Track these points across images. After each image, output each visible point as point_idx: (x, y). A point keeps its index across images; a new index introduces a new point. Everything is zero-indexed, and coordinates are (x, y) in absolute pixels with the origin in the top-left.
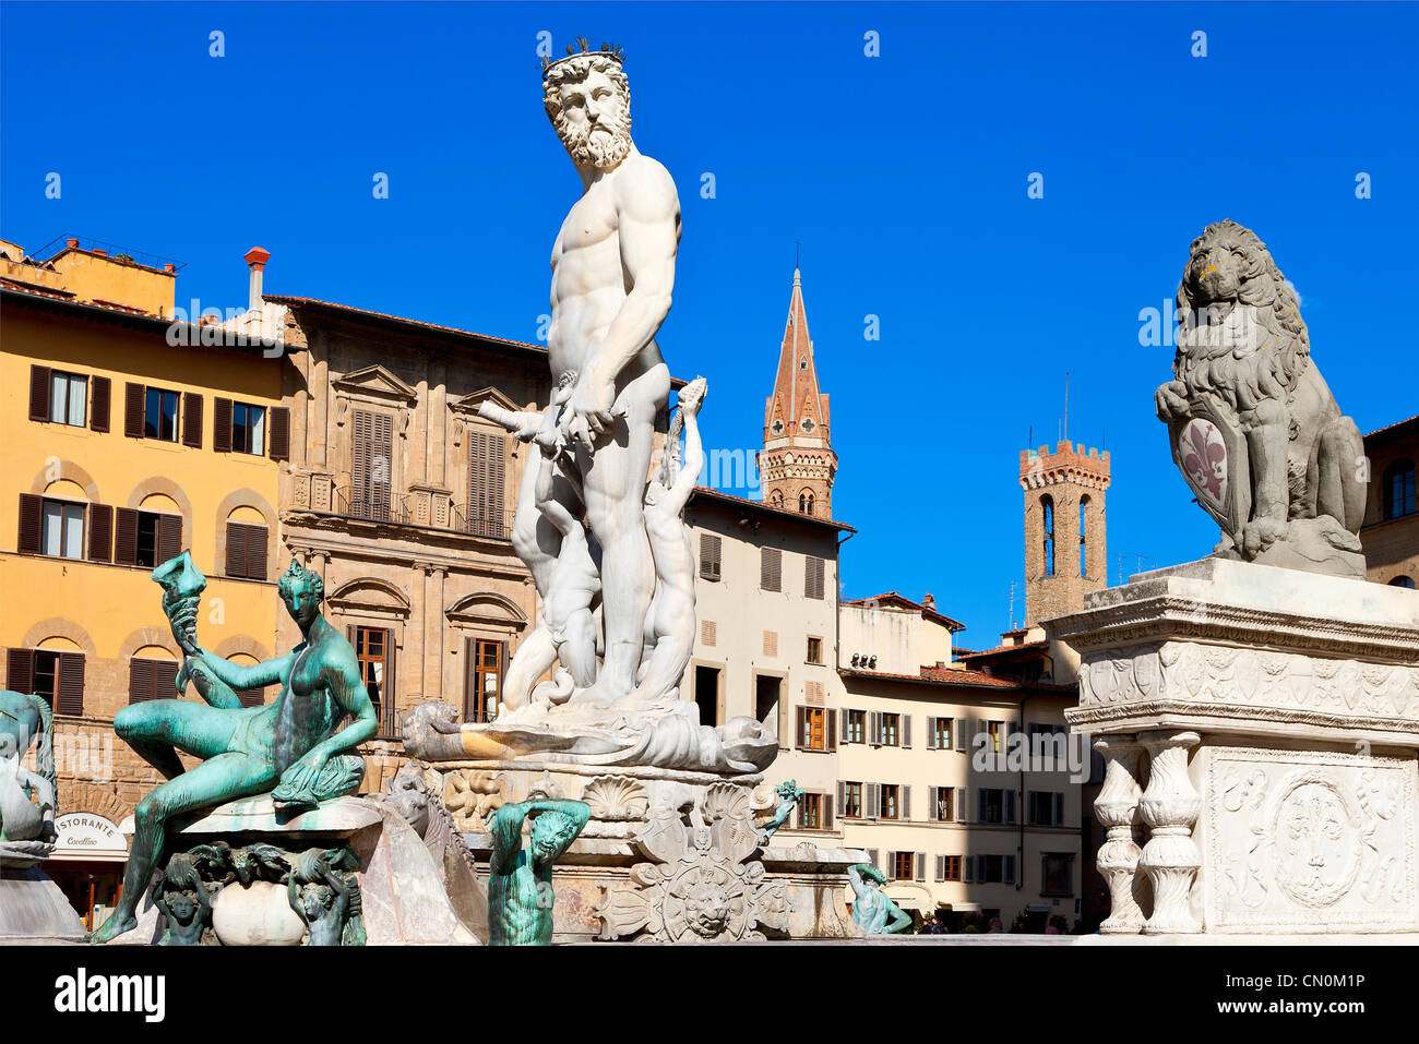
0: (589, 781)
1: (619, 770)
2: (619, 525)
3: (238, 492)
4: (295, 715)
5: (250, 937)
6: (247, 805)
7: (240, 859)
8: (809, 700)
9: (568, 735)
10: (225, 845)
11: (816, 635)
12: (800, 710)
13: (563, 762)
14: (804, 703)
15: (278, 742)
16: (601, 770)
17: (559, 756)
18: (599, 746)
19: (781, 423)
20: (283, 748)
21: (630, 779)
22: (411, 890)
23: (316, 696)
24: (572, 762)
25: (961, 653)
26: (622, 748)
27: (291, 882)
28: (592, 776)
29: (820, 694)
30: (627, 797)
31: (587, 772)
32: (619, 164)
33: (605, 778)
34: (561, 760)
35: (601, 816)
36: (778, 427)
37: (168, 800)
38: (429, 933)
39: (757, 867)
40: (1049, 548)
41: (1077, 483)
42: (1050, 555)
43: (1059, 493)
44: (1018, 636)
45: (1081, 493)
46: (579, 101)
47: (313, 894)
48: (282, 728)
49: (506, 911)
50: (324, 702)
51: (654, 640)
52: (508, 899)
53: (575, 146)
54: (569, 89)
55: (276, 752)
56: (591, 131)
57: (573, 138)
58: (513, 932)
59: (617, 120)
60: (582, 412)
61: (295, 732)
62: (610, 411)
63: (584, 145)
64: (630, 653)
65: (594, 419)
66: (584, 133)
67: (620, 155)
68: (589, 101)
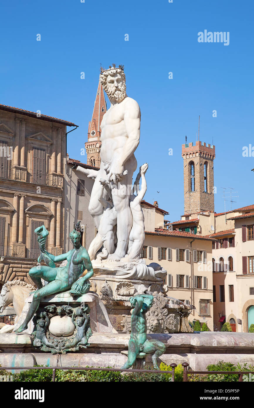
0: (118, 284)
1: (127, 280)
2: (123, 206)
4: (74, 270)
5: (60, 331)
6: (61, 295)
7: (59, 309)
9: (113, 270)
10: (55, 306)
13: (110, 278)
15: (69, 277)
16: (121, 280)
17: (109, 276)
18: (121, 273)
20: (70, 279)
21: (130, 283)
22: (101, 318)
23: (79, 265)
24: (113, 278)
26: (128, 274)
27: (73, 316)
28: (119, 282)
30: (128, 289)
31: (118, 281)
32: (123, 100)
33: (123, 283)
34: (110, 277)
35: (122, 294)
37: (42, 293)
38: (106, 330)
39: (166, 310)
40: (193, 181)
41: (203, 157)
42: (193, 183)
43: (197, 160)
44: (187, 217)
45: (204, 160)
46: (112, 82)
47: (79, 319)
48: (70, 273)
49: (137, 325)
50: (81, 266)
51: (133, 241)
52: (137, 321)
53: (111, 95)
54: (110, 78)
55: (68, 280)
56: (116, 91)
57: (110, 92)
58: (139, 330)
59: (123, 87)
60: (114, 174)
61: (73, 275)
62: (123, 174)
63: (113, 94)
64: (125, 244)
65: (117, 176)
66: (113, 91)
67: (123, 97)
68: (115, 82)
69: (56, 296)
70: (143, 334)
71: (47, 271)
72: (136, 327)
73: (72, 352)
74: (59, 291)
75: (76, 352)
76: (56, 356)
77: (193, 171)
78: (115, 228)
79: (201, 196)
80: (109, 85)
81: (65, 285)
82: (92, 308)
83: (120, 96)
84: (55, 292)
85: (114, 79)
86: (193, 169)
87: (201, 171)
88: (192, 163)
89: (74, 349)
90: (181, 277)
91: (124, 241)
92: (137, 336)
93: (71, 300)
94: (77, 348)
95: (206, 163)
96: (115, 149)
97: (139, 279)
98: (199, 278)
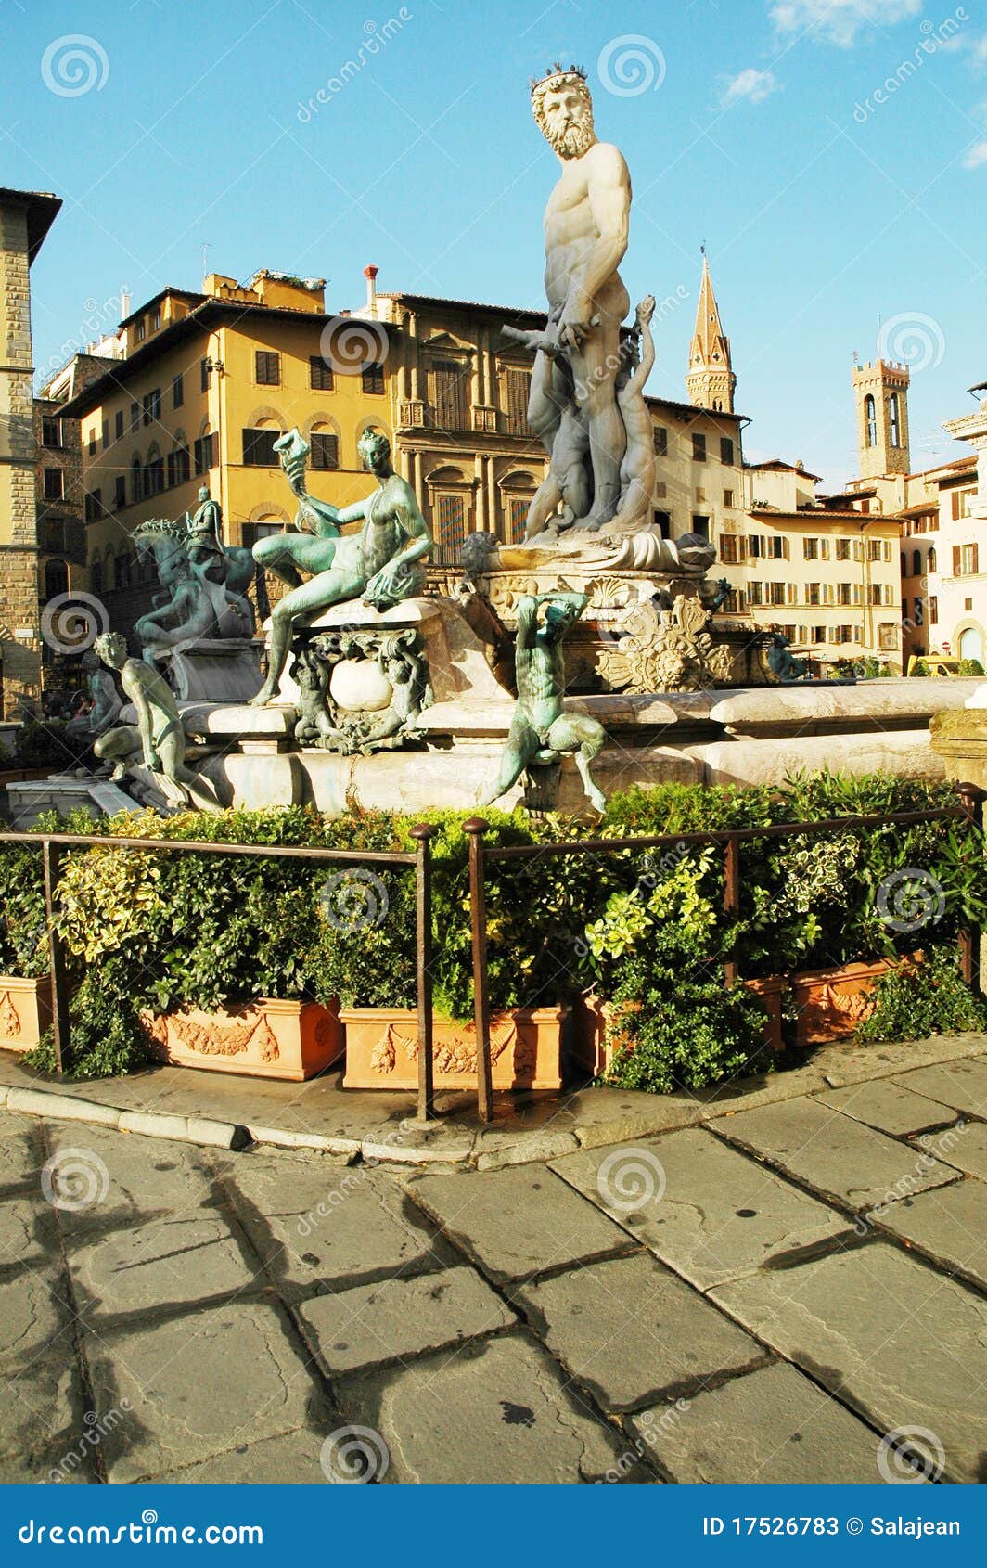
0: (589, 581)
1: (607, 573)
2: (599, 403)
3: (368, 418)
4: (377, 539)
5: (355, 699)
7: (345, 644)
8: (726, 530)
9: (571, 550)
10: (332, 634)
11: (729, 488)
12: (722, 536)
14: (723, 532)
15: (366, 559)
16: (595, 573)
17: (566, 565)
18: (593, 557)
19: (700, 356)
21: (617, 579)
23: (388, 526)
25: (821, 497)
26: (610, 558)
27: (380, 659)
28: (590, 577)
29: (733, 526)
30: (614, 591)
31: (586, 575)
32: (586, 151)
33: (599, 578)
35: (597, 605)
36: (698, 359)
37: (293, 605)
39: (706, 637)
40: (872, 429)
41: (889, 387)
42: (873, 433)
43: (878, 392)
44: (856, 483)
45: (891, 392)
46: (556, 107)
47: (395, 667)
48: (367, 550)
49: (530, 675)
50: (394, 528)
51: (628, 482)
52: (531, 666)
53: (555, 140)
54: (551, 98)
55: (364, 567)
56: (566, 127)
57: (554, 135)
58: (535, 691)
59: (583, 120)
60: (570, 324)
61: (376, 552)
62: (590, 323)
63: (561, 139)
64: (611, 492)
65: (578, 329)
66: (561, 131)
67: (587, 144)
68: (563, 107)
69: (333, 609)
70: (550, 699)
71: (302, 547)
72: (527, 682)
73: (385, 749)
74: (340, 599)
75: (397, 749)
76: (348, 760)
77: (872, 411)
78: (585, 460)
79: (887, 453)
80: (549, 116)
81: (353, 581)
82: (434, 636)
83: (578, 142)
84: (328, 601)
85: (561, 97)
86: (871, 407)
87: (886, 411)
88: (869, 398)
89: (389, 742)
90: (845, 587)
91: (608, 484)
92: (530, 705)
93: (372, 616)
94: (399, 740)
95: (894, 396)
96: (572, 270)
97: (640, 568)
98: (877, 588)
